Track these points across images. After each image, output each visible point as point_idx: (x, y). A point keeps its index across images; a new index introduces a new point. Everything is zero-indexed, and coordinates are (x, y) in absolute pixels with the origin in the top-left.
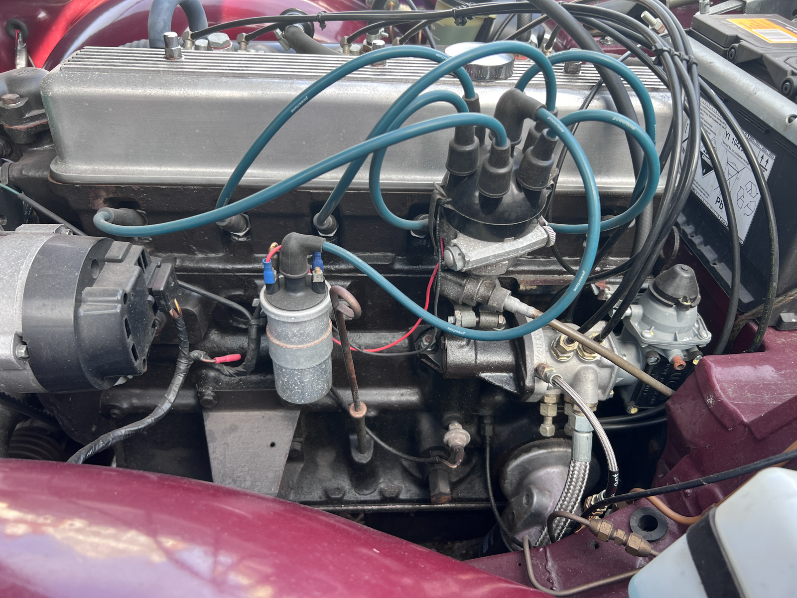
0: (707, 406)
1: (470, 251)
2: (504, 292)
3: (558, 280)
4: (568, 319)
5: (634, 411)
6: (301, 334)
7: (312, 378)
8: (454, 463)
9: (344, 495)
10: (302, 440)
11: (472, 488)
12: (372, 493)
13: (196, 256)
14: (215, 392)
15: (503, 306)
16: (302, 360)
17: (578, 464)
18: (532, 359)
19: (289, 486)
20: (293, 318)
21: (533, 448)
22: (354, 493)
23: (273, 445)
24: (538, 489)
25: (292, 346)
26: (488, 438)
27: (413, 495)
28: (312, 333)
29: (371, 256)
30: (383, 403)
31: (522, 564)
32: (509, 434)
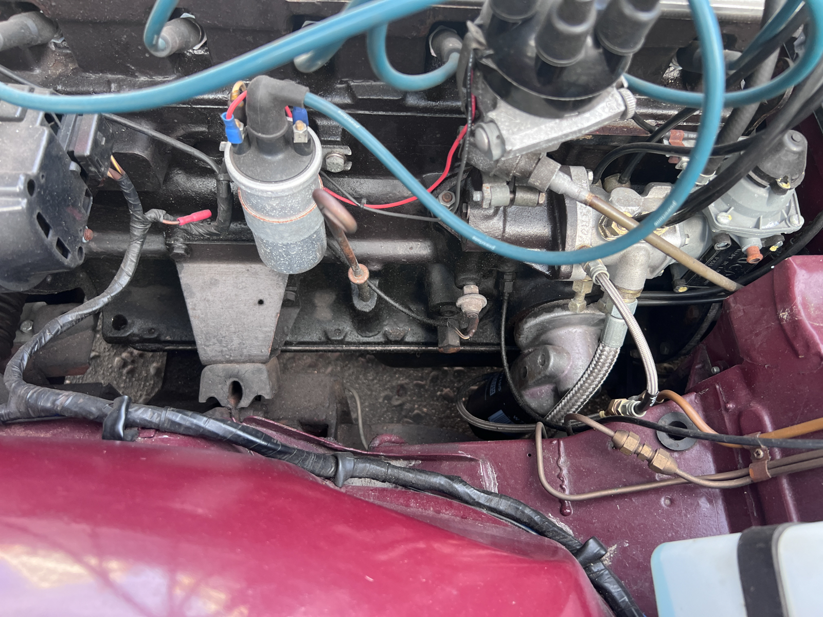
0: (780, 320)
1: (513, 133)
2: (552, 167)
5: (682, 289)
6: (282, 208)
7: (300, 250)
9: (345, 337)
10: (295, 289)
11: (483, 333)
12: (376, 335)
13: (137, 80)
14: (187, 245)
15: (547, 187)
16: (286, 235)
17: (607, 349)
18: (574, 240)
19: (284, 332)
20: (270, 193)
21: (556, 309)
22: (356, 334)
23: (261, 302)
24: (556, 350)
25: (271, 220)
26: (506, 294)
27: (419, 339)
28: (296, 205)
30: (388, 257)
31: (533, 455)
32: (531, 290)
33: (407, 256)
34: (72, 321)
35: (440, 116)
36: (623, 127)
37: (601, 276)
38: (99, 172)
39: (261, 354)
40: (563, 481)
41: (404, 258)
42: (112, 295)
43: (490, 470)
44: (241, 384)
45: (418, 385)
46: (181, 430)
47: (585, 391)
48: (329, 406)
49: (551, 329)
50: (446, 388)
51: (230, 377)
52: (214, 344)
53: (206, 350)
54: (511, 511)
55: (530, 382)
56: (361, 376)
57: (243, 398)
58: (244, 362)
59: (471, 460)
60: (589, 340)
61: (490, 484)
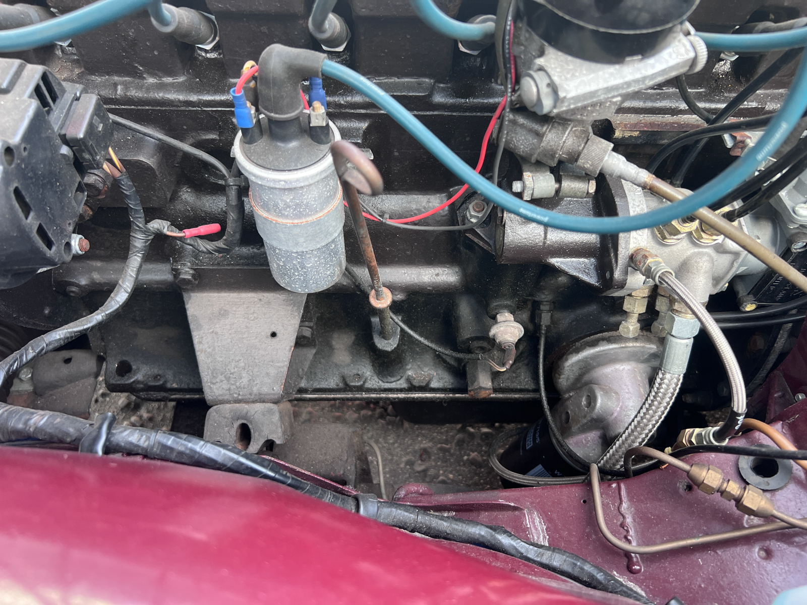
1: (566, 79)
2: (604, 146)
3: (670, 122)
4: (677, 181)
5: (750, 307)
6: (297, 205)
7: (316, 262)
8: (503, 365)
9: (364, 382)
10: (312, 324)
11: (516, 377)
12: (398, 380)
13: (145, 81)
14: (195, 270)
15: (600, 168)
16: (302, 240)
17: (668, 376)
18: (627, 243)
19: (298, 375)
20: (283, 183)
21: (601, 342)
22: (377, 380)
23: (274, 335)
24: (603, 390)
25: (285, 221)
26: (544, 328)
27: (446, 384)
28: (313, 203)
29: (399, 82)
30: (413, 285)
31: (589, 501)
32: (571, 323)
33: (433, 283)
34: (60, 339)
35: (470, 114)
36: (673, 123)
37: (665, 275)
38: (94, 160)
39: (273, 392)
40: (628, 531)
41: (429, 286)
42: (107, 313)
43: (537, 520)
44: (250, 426)
45: (441, 449)
46: (173, 456)
47: (643, 429)
48: (347, 460)
49: (595, 367)
50: (473, 452)
51: (238, 419)
52: (222, 381)
53: (213, 389)
54: (567, 568)
55: (574, 428)
56: (380, 439)
57: (251, 443)
58: (254, 402)
59: (515, 509)
60: (639, 379)
61: (538, 538)
